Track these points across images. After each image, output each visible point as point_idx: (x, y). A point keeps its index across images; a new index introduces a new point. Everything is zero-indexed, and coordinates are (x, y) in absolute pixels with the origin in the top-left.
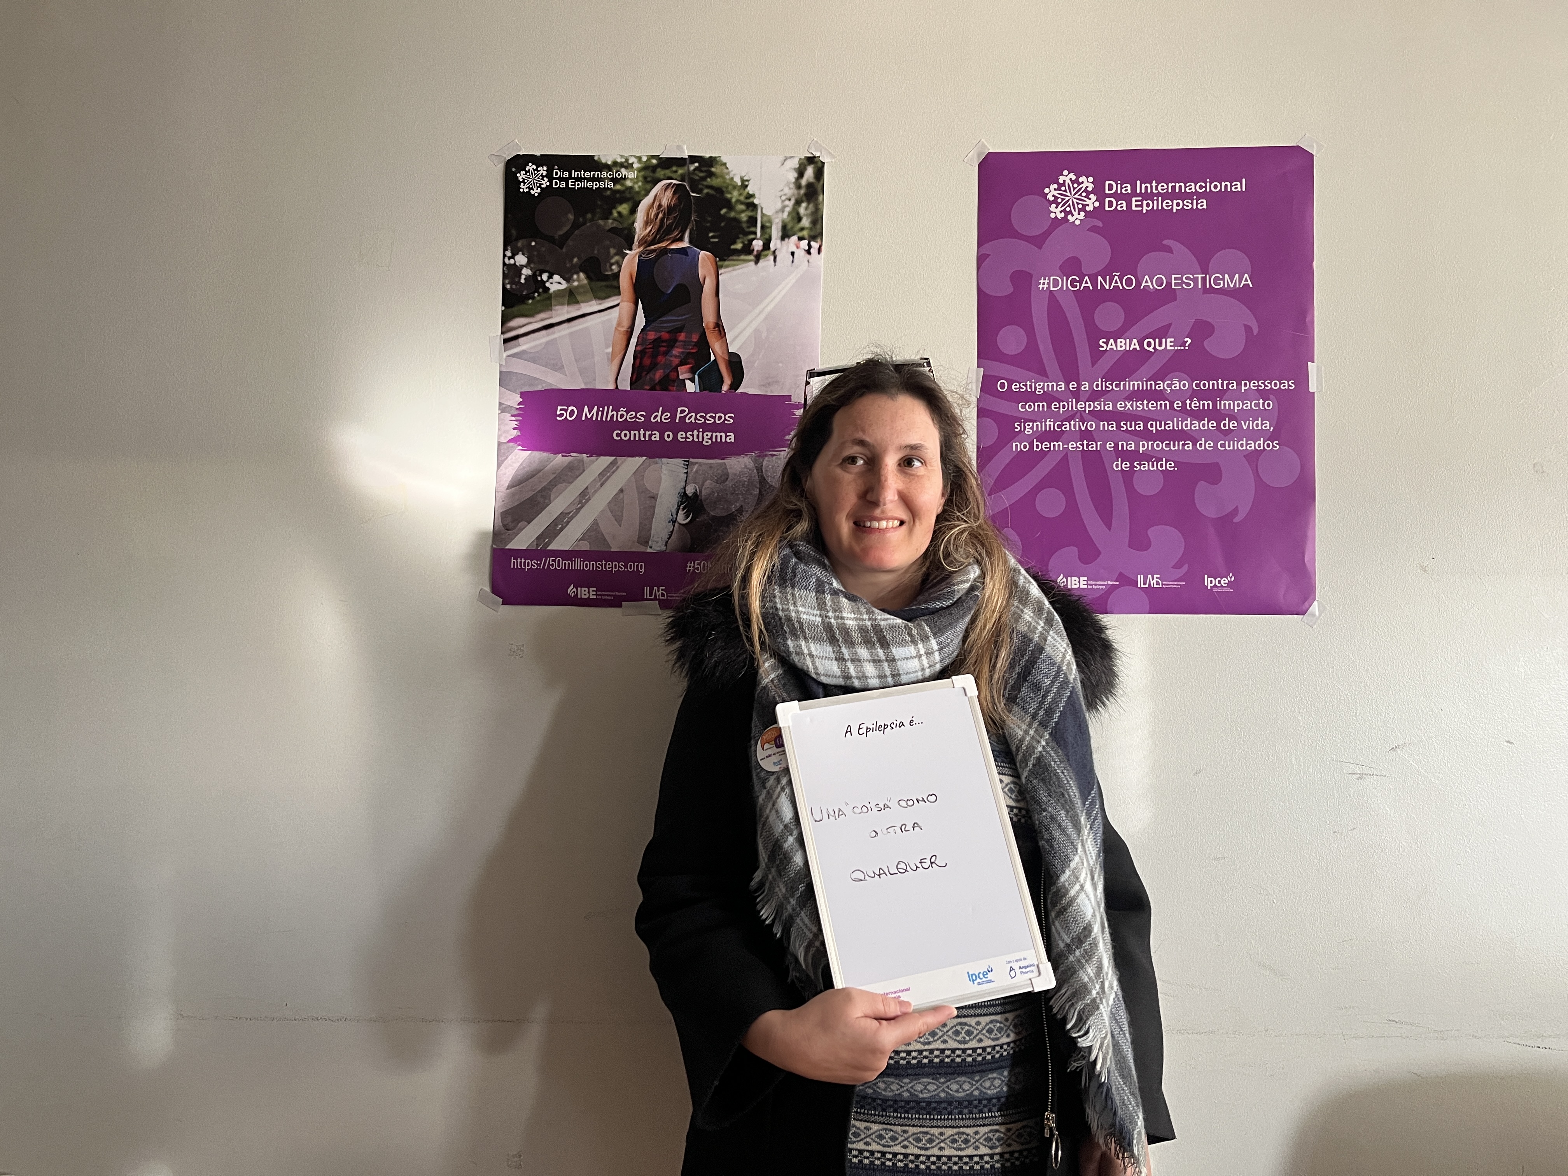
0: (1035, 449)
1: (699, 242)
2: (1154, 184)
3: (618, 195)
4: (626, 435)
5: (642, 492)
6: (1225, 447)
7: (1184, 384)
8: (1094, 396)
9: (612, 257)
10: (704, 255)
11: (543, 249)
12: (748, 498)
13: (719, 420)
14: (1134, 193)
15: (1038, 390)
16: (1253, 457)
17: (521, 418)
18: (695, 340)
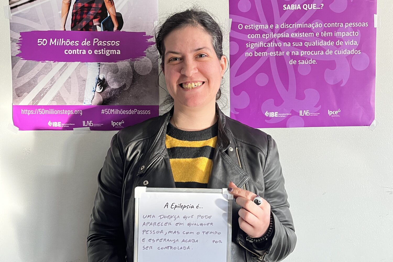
0: (255, 55)
5: (79, 78)
6: (338, 53)
7: (320, 25)
8: (281, 31)
12: (128, 80)
13: (113, 44)
15: (256, 28)
16: (350, 57)
17: (21, 45)
18: (100, 7)
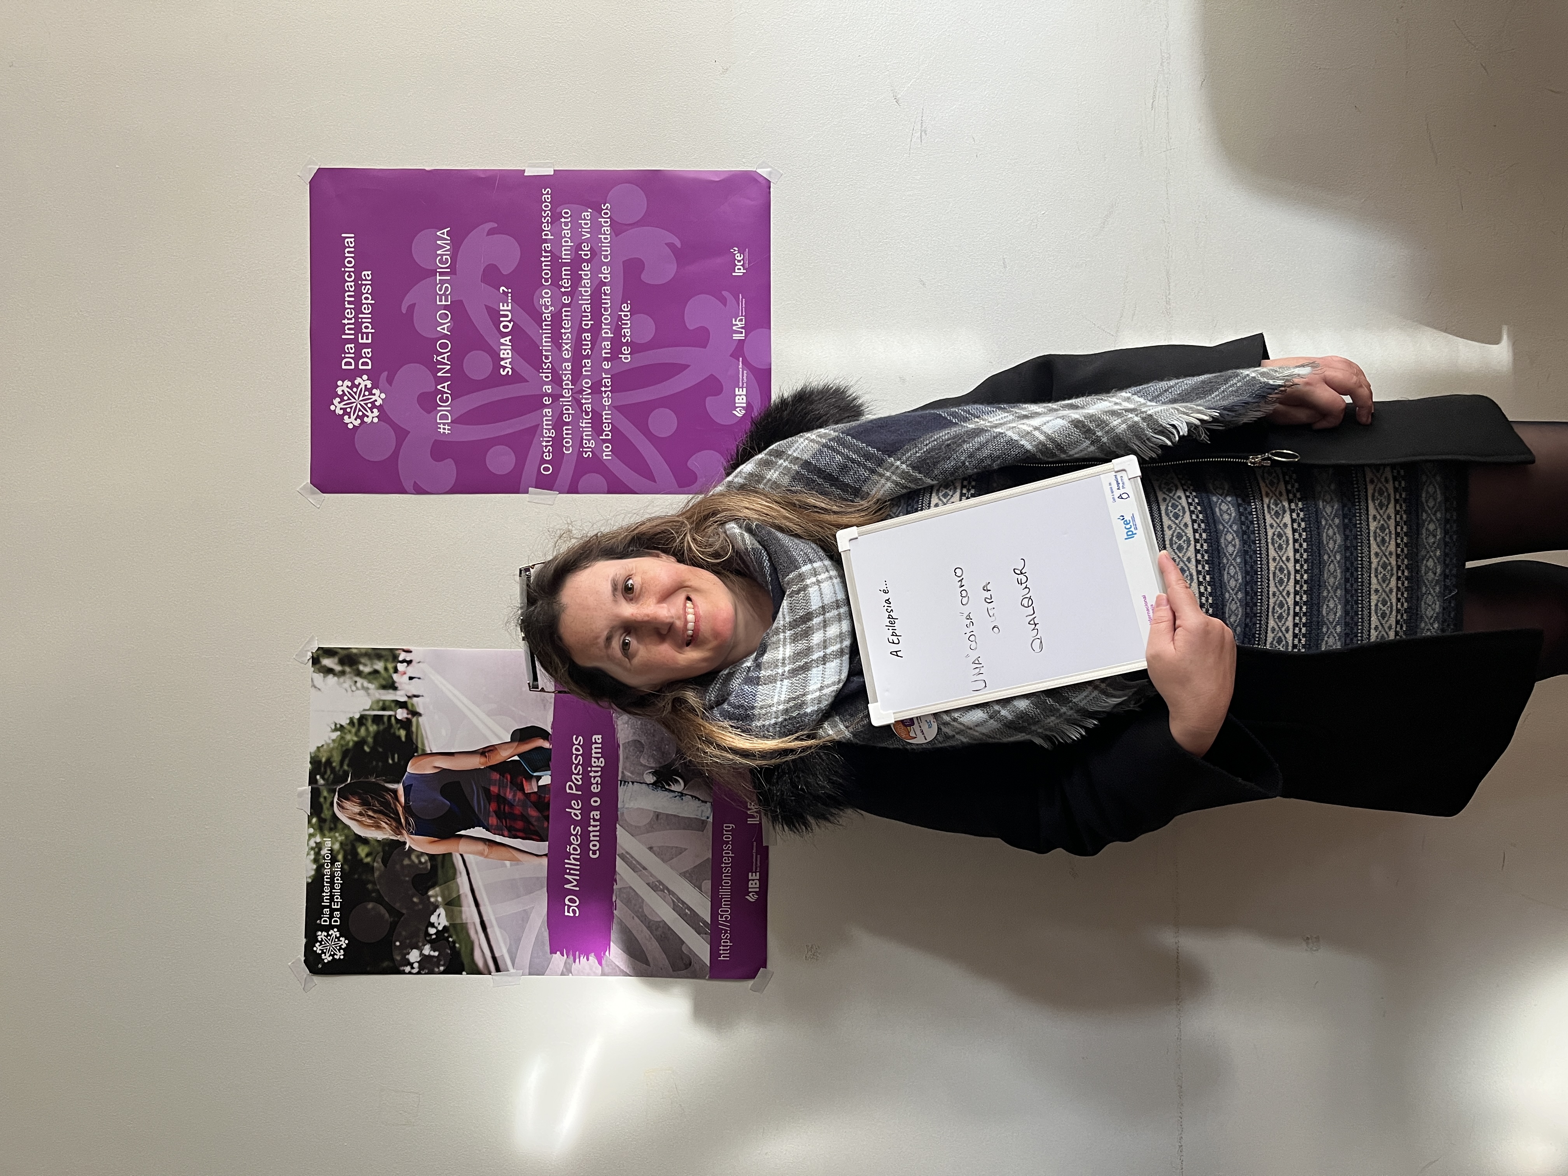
0: (610, 437)
1: (398, 773)
2: (346, 321)
3: (349, 857)
4: (595, 845)
5: (652, 827)
6: (607, 255)
7: (547, 293)
8: (557, 380)
9: (413, 862)
10: (412, 768)
11: (404, 933)
13: (579, 751)
14: (355, 341)
15: (551, 435)
16: (617, 228)
17: (577, 953)
18: (498, 776)
